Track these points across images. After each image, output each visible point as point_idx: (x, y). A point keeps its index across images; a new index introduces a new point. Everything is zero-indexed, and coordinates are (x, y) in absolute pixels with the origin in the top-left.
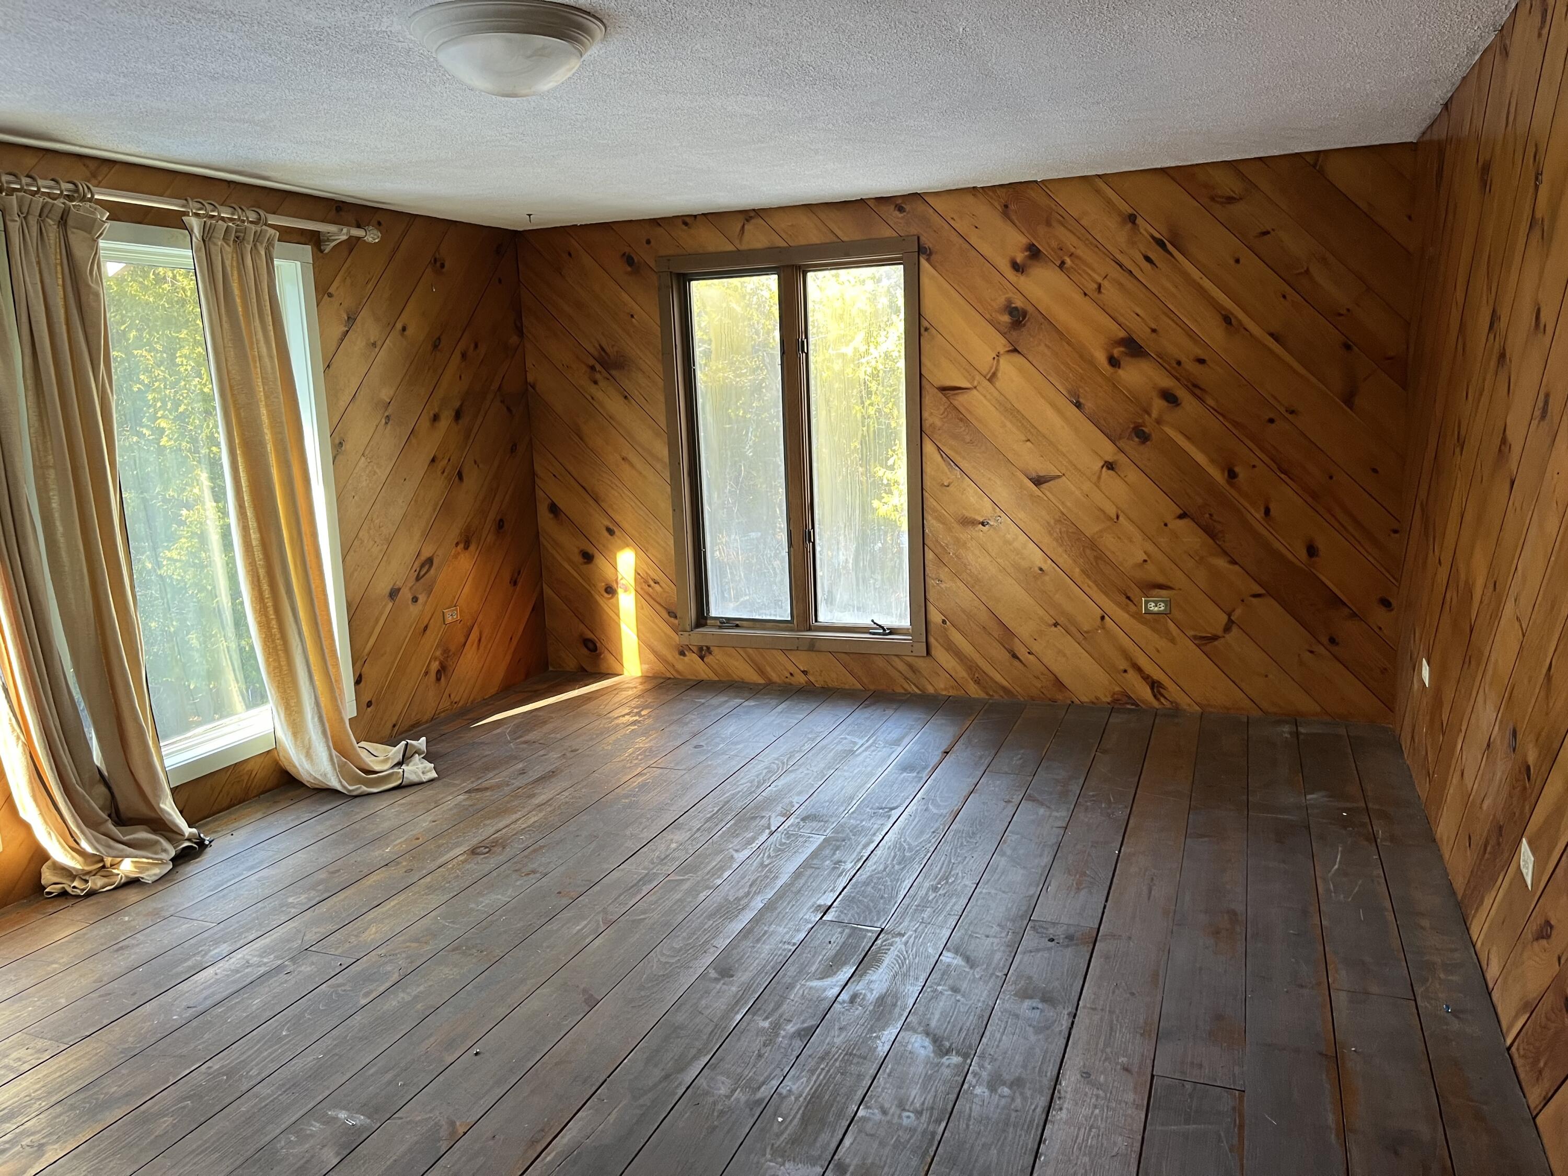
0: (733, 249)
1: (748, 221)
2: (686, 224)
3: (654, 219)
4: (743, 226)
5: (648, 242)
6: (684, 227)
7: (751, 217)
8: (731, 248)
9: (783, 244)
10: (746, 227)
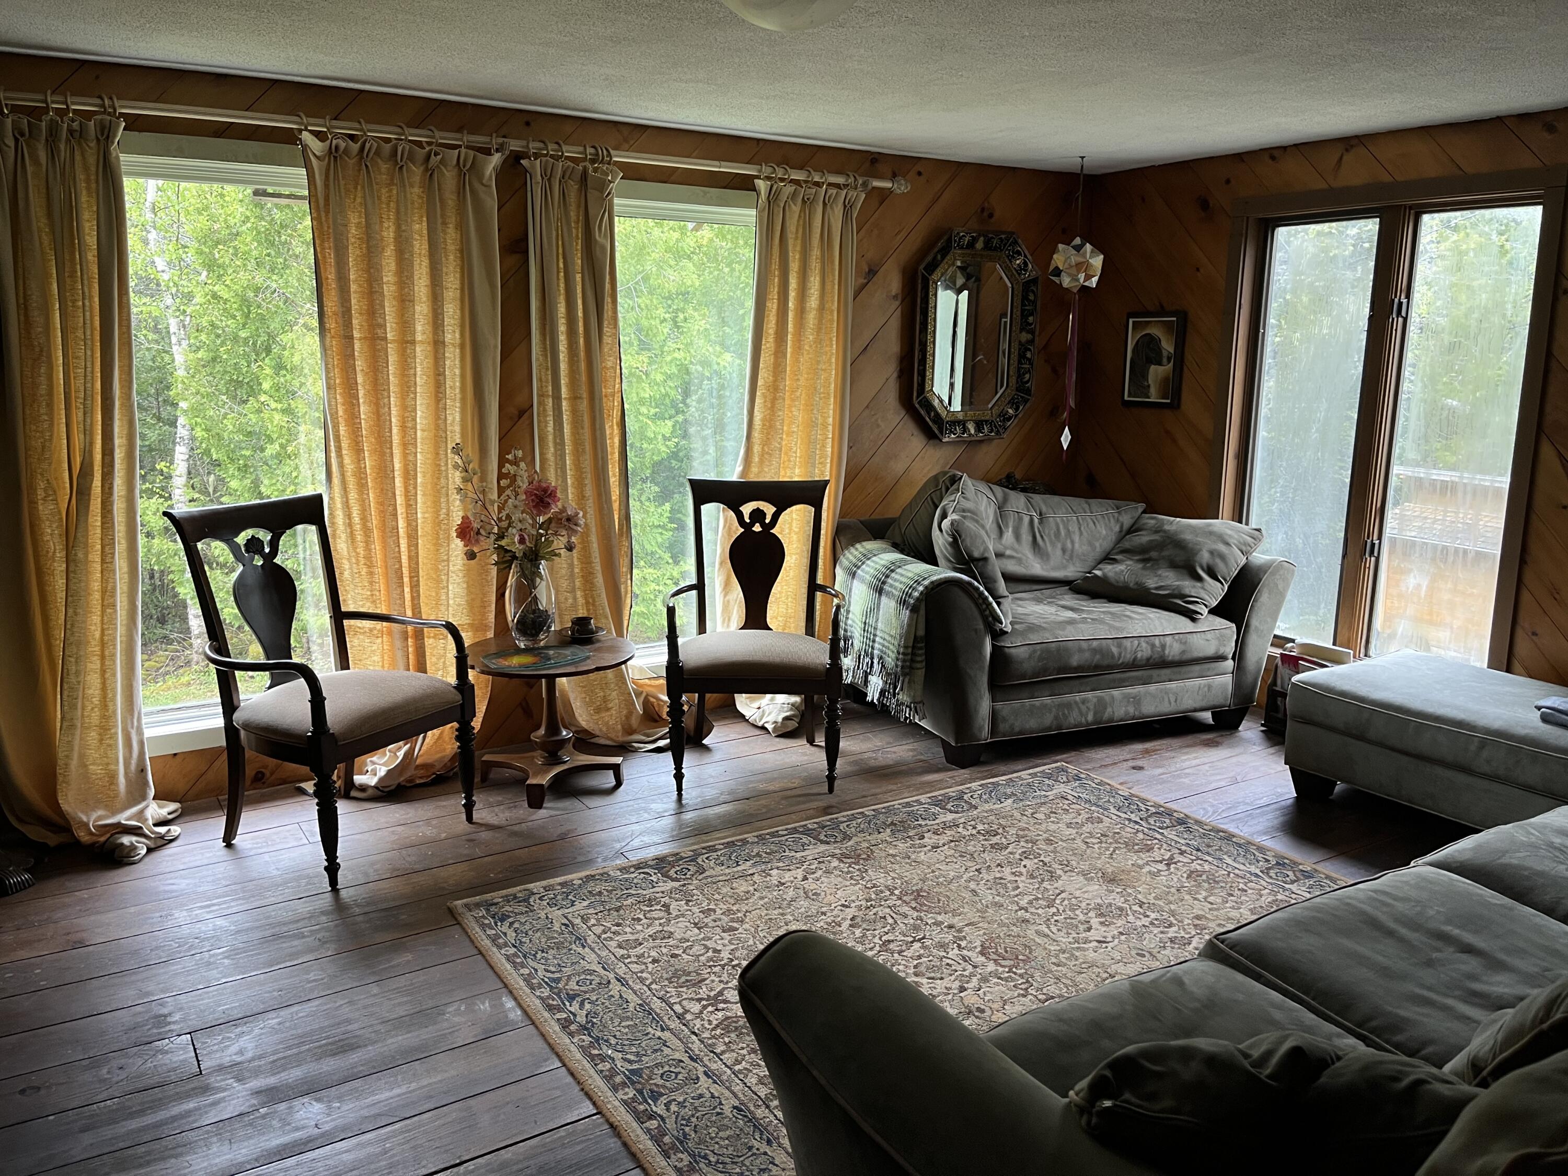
0: (1325, 186)
1: (1347, 150)
2: (1273, 158)
3: (1239, 154)
4: (1341, 158)
5: (1228, 181)
6: (1270, 161)
7: (1352, 146)
8: (1322, 185)
9: (1387, 178)
10: (1345, 158)
